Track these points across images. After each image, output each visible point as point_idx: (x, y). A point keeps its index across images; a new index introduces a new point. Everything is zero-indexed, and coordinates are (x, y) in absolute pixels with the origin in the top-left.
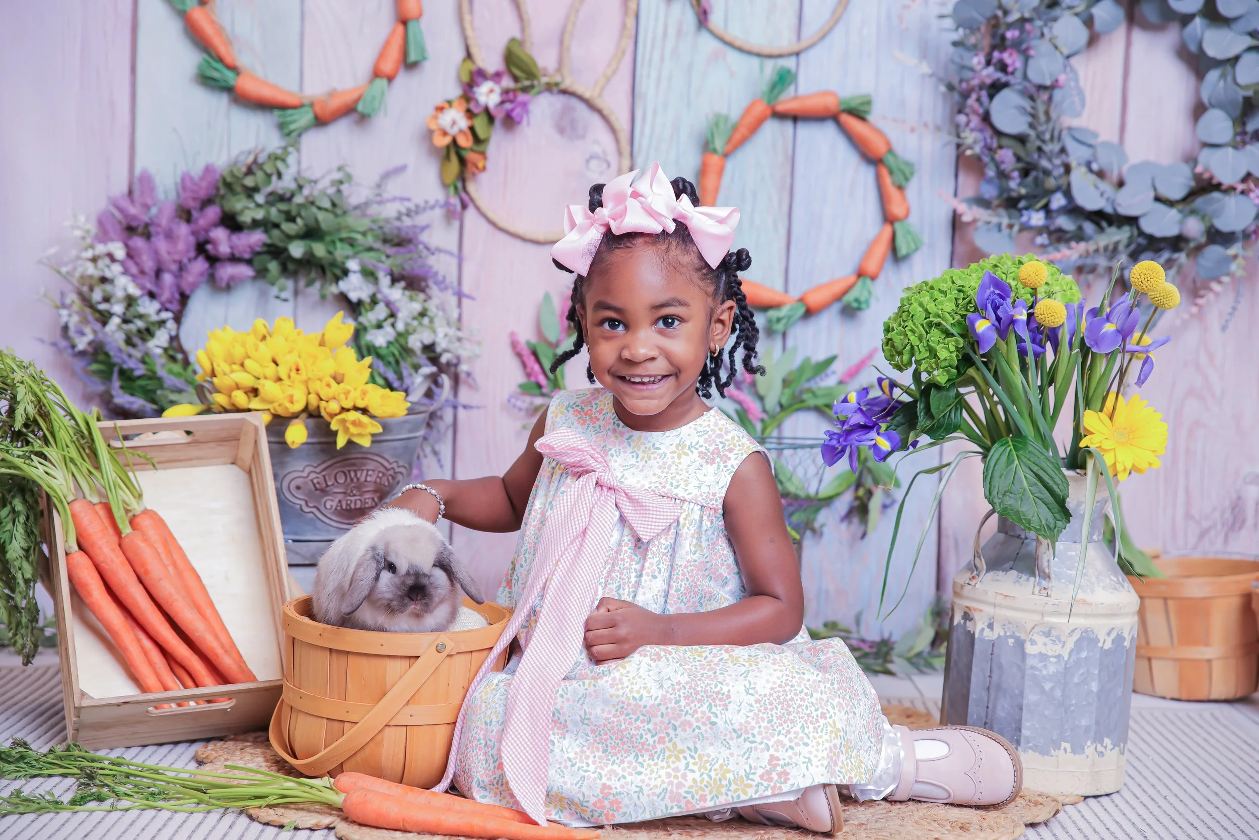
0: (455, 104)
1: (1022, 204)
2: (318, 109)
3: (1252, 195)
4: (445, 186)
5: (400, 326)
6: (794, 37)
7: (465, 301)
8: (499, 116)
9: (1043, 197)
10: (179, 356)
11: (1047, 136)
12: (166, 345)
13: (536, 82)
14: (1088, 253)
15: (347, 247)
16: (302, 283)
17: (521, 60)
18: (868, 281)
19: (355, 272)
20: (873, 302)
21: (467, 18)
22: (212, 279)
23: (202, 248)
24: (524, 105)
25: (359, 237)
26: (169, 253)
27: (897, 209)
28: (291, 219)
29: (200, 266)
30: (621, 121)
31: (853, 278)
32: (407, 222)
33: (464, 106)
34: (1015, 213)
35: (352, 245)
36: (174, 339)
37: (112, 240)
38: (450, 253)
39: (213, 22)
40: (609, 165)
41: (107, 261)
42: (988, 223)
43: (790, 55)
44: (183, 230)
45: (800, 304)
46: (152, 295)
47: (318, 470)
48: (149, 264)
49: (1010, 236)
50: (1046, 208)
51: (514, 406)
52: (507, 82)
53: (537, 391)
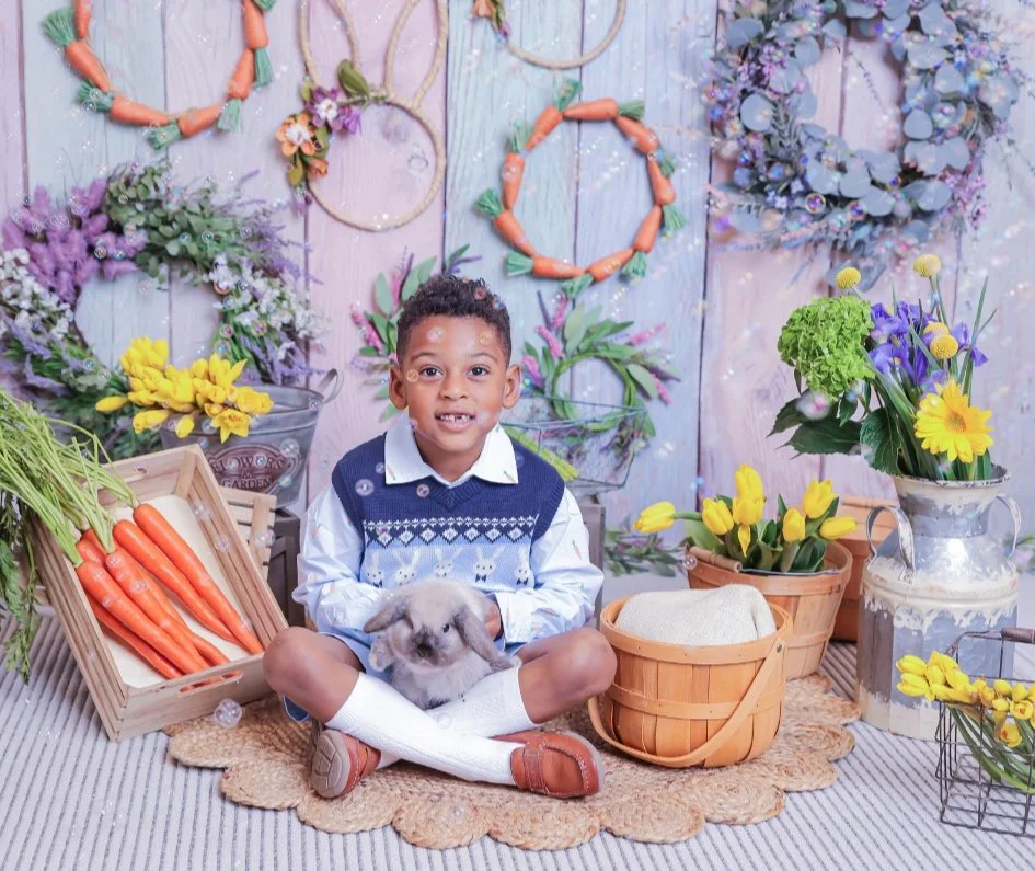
0: (299, 118)
1: (767, 188)
2: (183, 127)
3: (947, 181)
4: (292, 187)
5: (263, 310)
6: (578, 53)
7: (311, 284)
8: (337, 127)
9: (784, 182)
10: (77, 338)
11: (787, 134)
12: (66, 331)
13: (366, 98)
14: (820, 230)
15: (215, 243)
16: (176, 273)
17: (353, 78)
18: (643, 254)
19: (222, 265)
20: (647, 271)
21: (305, 44)
22: (102, 274)
23: (91, 251)
24: (358, 118)
25: (224, 235)
26: (65, 255)
27: (665, 194)
28: (167, 221)
29: (90, 266)
30: (437, 126)
31: (630, 252)
32: (264, 219)
33: (307, 119)
34: (761, 196)
35: (218, 242)
36: (73, 324)
37: (16, 247)
38: (298, 245)
39: (90, 54)
40: (427, 163)
41: (14, 265)
42: (740, 206)
43: (575, 67)
44: (77, 237)
45: (588, 275)
46: (52, 290)
47: (216, 456)
48: (49, 265)
49: (757, 216)
50: (787, 192)
51: (356, 367)
52: (342, 98)
53: (374, 352)
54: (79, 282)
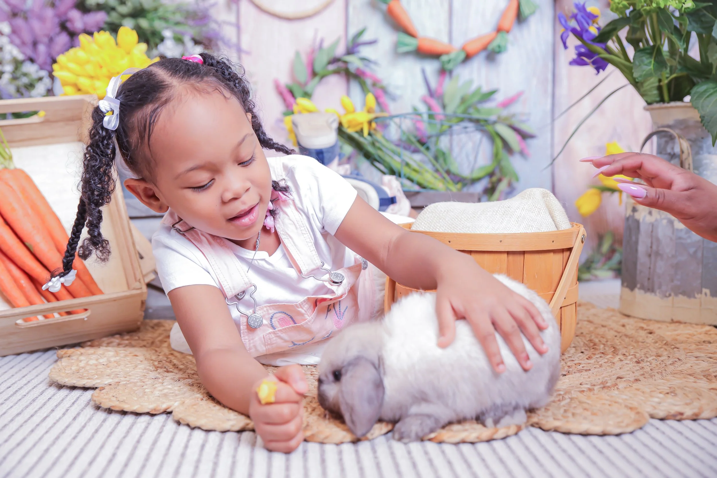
7: (243, 56)
15: (162, 22)
18: (505, 34)
19: (169, 38)
23: (64, 26)
25: (170, 15)
26: (41, 30)
29: (63, 39)
31: (494, 34)
32: (202, 4)
35: (166, 21)
36: (50, 90)
38: (232, 24)
44: (49, 13)
45: (461, 52)
46: (32, 60)
48: (28, 38)
51: (280, 127)
54: (54, 54)
